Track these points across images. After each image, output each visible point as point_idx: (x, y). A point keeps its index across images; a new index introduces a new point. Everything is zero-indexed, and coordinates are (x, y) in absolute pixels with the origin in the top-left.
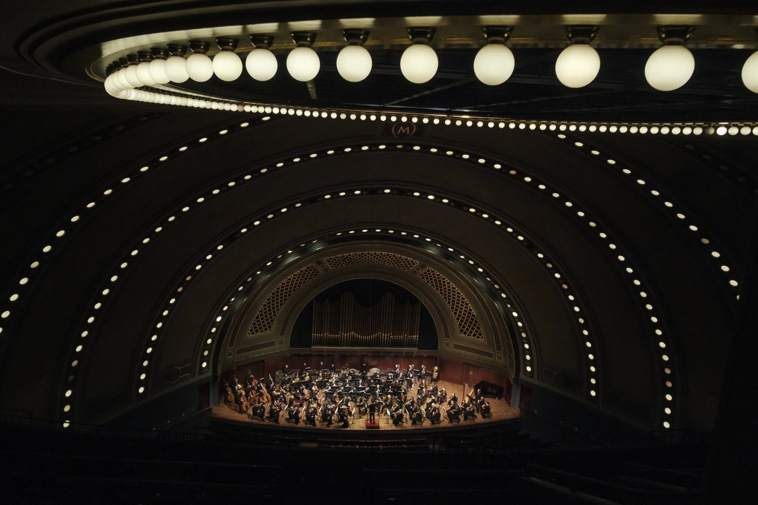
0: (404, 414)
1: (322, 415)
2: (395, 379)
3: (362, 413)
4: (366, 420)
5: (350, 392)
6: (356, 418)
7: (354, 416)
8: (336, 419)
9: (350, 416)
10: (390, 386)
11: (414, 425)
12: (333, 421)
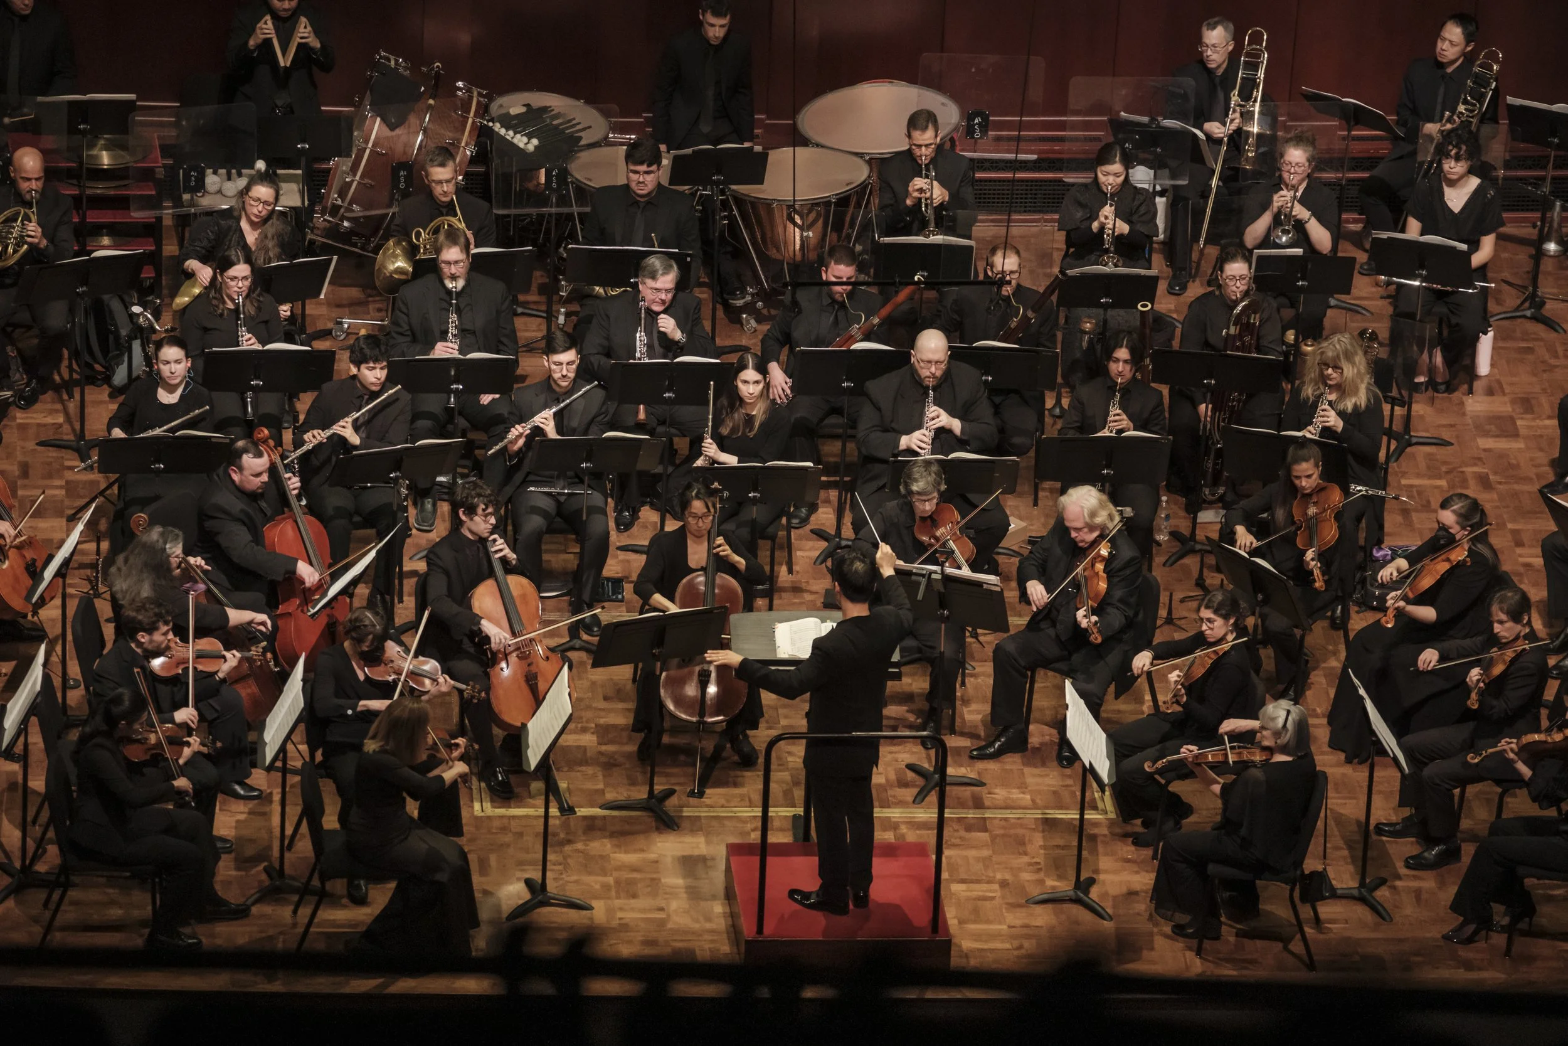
0: (1328, 761)
1: (56, 776)
2: (1205, 250)
3: (674, 751)
4: (734, 850)
5: (518, 433)
6: (592, 826)
7: (551, 789)
8: (288, 845)
9: (504, 794)
10: (1123, 353)
11: (1499, 940)
12: (225, 869)
